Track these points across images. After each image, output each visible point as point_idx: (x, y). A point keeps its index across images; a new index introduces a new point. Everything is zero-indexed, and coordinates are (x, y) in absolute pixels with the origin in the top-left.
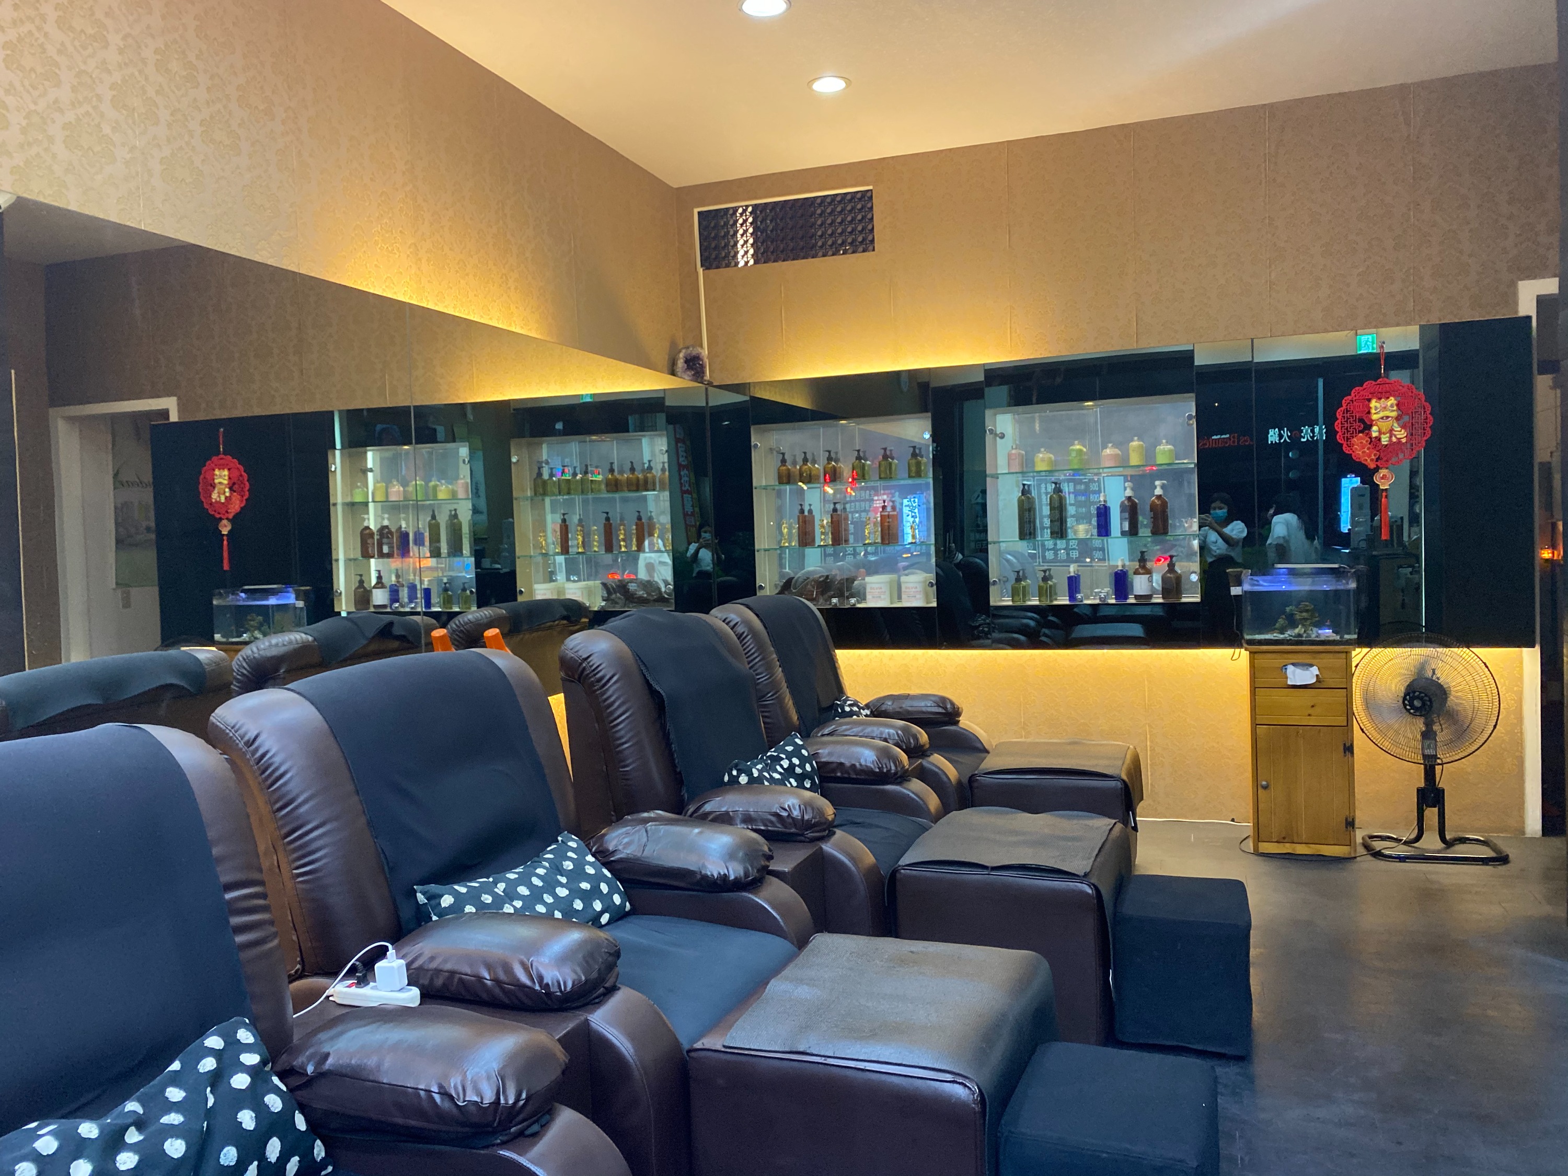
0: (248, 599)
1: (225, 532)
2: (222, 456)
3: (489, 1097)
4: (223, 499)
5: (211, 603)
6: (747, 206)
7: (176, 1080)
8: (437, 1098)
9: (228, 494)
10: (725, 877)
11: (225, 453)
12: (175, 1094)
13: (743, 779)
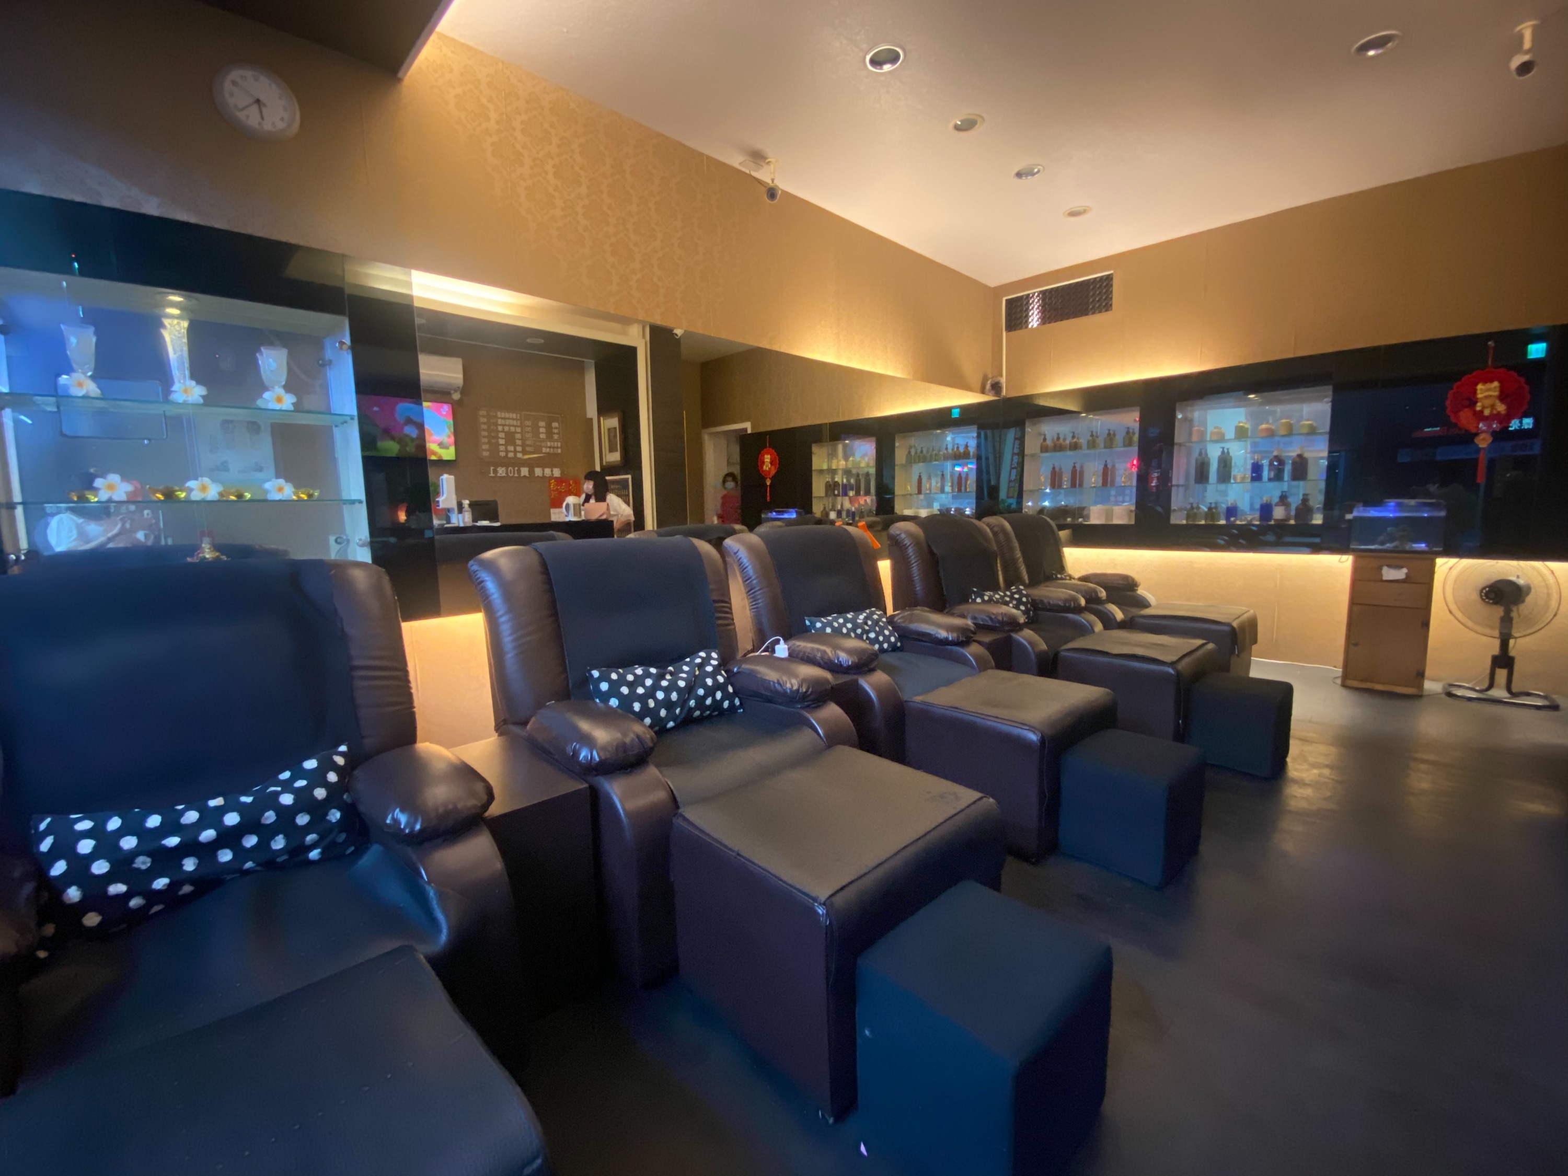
0: (777, 515)
1: (768, 484)
2: (768, 449)
3: (795, 688)
4: (767, 469)
5: (761, 516)
6: (1035, 293)
7: (687, 664)
8: (776, 685)
9: (770, 466)
10: (947, 639)
11: (769, 447)
12: (686, 668)
13: (979, 600)
